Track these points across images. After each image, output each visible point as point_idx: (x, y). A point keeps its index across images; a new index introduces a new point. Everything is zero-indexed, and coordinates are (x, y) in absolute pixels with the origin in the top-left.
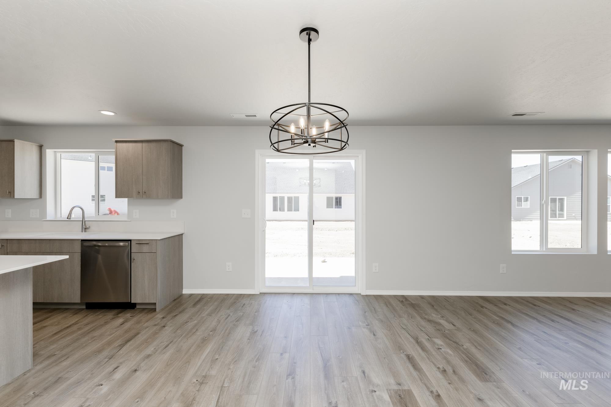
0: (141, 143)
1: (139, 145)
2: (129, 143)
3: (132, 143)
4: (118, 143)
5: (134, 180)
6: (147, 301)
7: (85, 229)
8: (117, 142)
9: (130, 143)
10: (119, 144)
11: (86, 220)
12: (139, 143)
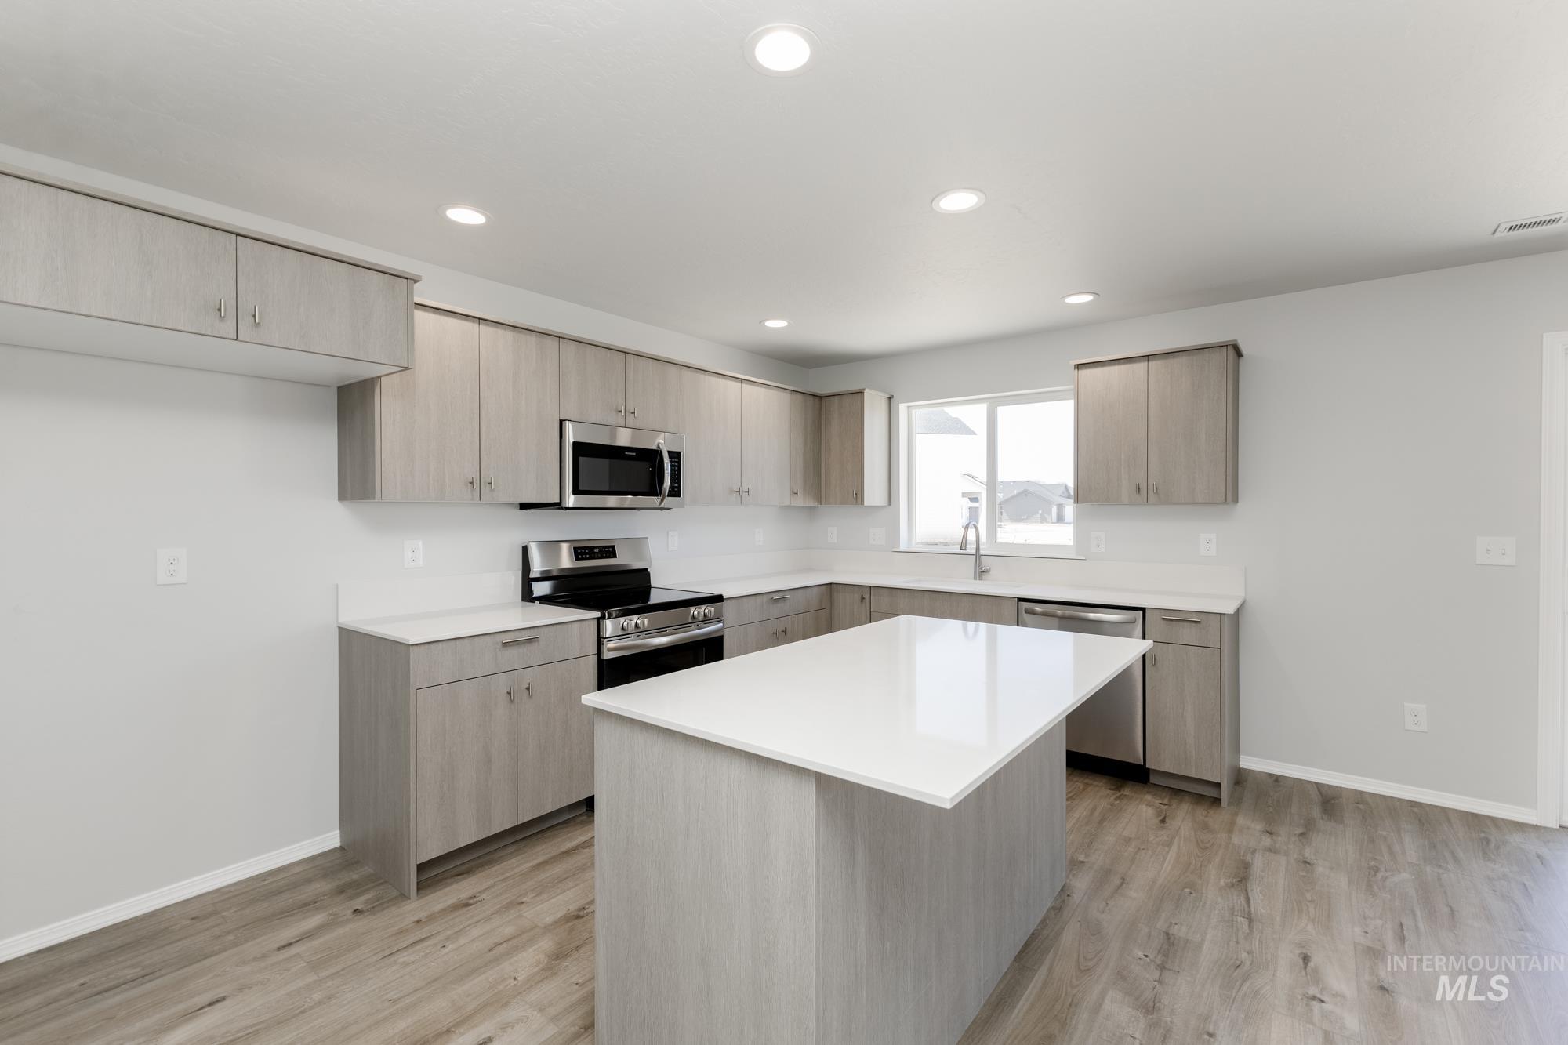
0: (1144, 361)
1: (1141, 366)
2: (1110, 365)
3: (1119, 364)
4: (1082, 369)
5: (1123, 457)
6: (1193, 774)
7: (981, 573)
8: (1078, 366)
9: (1115, 364)
10: (1084, 372)
11: (982, 552)
12: (1140, 362)
